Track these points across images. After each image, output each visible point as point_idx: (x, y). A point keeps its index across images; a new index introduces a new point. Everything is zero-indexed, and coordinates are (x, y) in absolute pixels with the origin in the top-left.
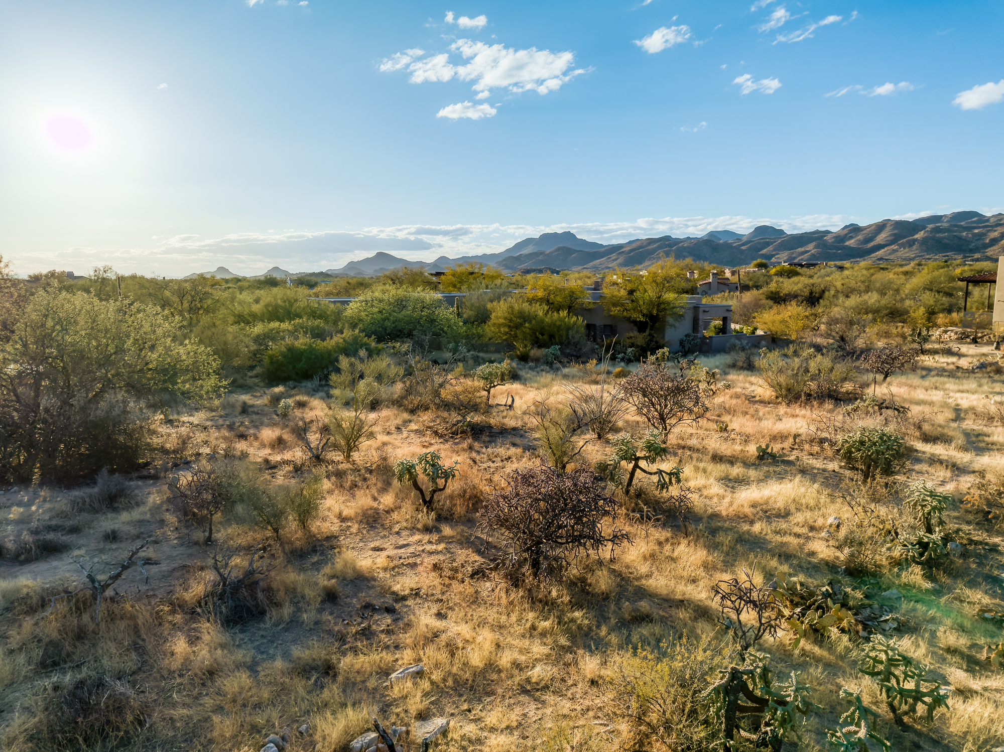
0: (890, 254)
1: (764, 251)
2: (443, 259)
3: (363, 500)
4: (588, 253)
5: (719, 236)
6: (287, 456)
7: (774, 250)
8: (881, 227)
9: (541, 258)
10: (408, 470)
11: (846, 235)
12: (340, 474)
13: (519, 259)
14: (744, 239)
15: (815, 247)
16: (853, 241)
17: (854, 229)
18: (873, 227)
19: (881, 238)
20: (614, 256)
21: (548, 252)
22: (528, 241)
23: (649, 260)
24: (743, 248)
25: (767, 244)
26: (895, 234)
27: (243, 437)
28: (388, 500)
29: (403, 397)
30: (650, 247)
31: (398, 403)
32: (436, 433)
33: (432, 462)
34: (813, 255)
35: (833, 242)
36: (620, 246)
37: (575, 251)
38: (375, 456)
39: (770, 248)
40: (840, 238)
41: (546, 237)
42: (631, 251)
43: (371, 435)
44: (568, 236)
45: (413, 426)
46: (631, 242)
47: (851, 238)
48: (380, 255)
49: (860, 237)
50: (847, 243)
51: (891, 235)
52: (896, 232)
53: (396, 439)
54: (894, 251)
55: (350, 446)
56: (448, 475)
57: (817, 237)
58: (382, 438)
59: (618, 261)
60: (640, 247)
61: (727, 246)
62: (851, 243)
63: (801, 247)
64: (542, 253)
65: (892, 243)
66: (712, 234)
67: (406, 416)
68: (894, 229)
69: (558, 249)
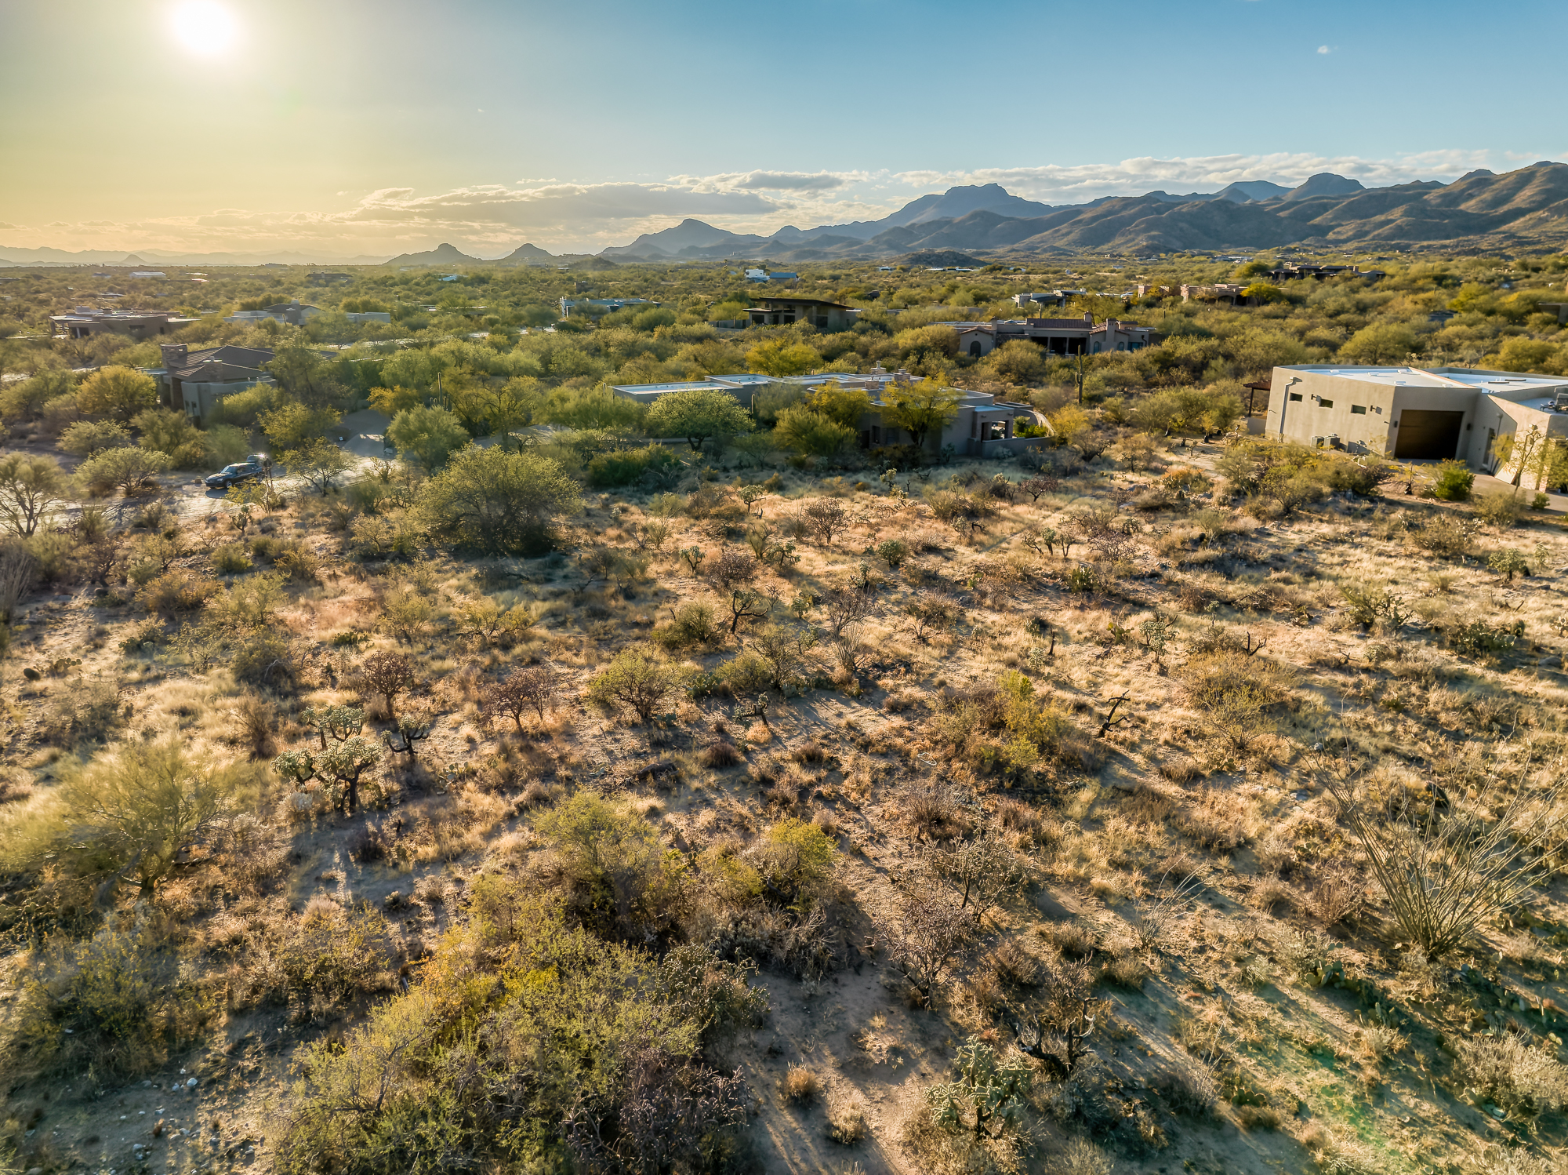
0: (1533, 226)
1: (1317, 220)
2: (789, 230)
3: (666, 566)
4: (1022, 222)
5: (1247, 192)
6: (627, 545)
7: (1334, 218)
8: (1525, 178)
9: (945, 230)
10: (685, 553)
11: (1463, 191)
12: (655, 555)
13: (909, 232)
14: (1288, 198)
15: (1406, 214)
16: (1472, 202)
17: (1480, 180)
18: (1511, 178)
19: (1522, 198)
20: (1064, 228)
21: (958, 219)
22: (928, 200)
23: (1123, 235)
24: (1282, 214)
25: (1325, 208)
26: (1547, 191)
27: (598, 534)
28: (677, 566)
29: (692, 507)
30: (1125, 213)
31: (688, 511)
32: (708, 534)
33: (696, 550)
34: (1399, 227)
35: (1439, 205)
36: (1077, 210)
37: (1002, 219)
38: (672, 546)
39: (1329, 215)
40: (1454, 196)
41: (957, 193)
42: (1094, 219)
43: (670, 535)
44: (994, 191)
45: (695, 529)
46: (1097, 203)
47: (1471, 197)
48: (689, 223)
49: (1487, 196)
50: (1463, 207)
51: (1541, 192)
52: (1550, 186)
53: (684, 537)
54: (1542, 221)
55: (659, 540)
56: (702, 556)
57: (1412, 195)
58: (676, 536)
59: (1071, 237)
60: (1109, 213)
61: (1256, 210)
62: (1469, 206)
63: (1382, 213)
64: (948, 222)
65: (1540, 206)
66: (1237, 189)
67: (692, 521)
68: (1550, 180)
69: (974, 216)
